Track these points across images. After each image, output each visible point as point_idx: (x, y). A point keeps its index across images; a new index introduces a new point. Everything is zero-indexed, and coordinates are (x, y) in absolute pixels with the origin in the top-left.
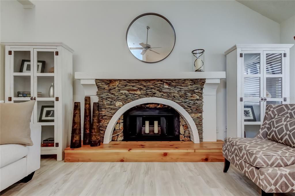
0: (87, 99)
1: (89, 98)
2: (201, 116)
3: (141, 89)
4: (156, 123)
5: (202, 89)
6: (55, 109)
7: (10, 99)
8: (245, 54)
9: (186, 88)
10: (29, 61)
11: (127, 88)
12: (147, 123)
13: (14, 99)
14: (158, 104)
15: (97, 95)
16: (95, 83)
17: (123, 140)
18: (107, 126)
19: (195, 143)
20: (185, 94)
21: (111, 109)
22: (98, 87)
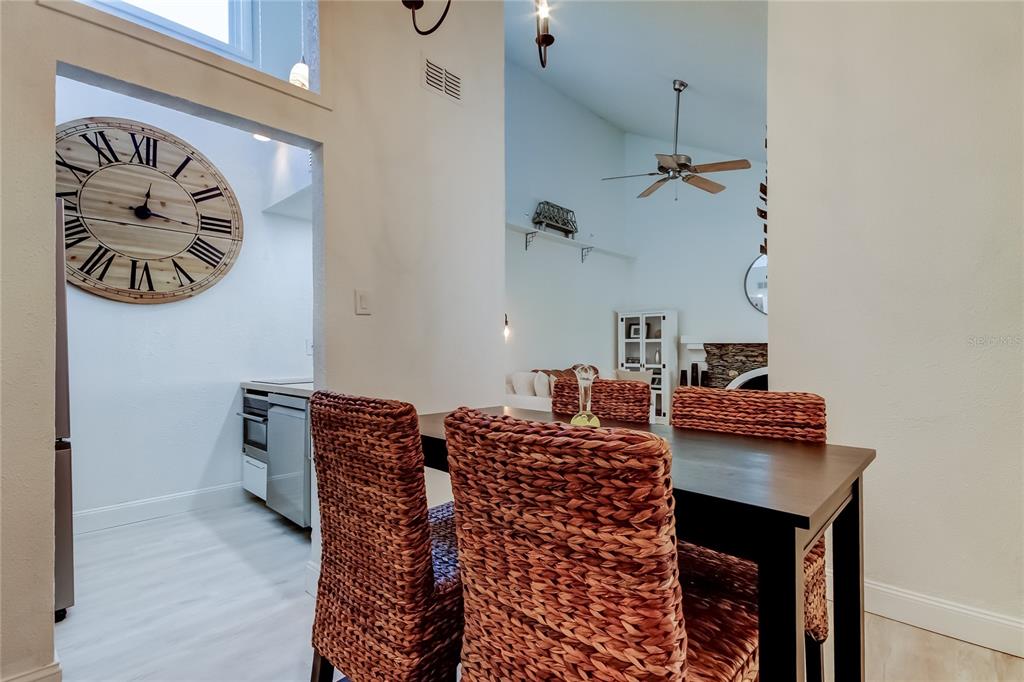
0: (695, 367)
1: (696, 365)
6: (662, 376)
7: (622, 365)
10: (638, 324)
11: (743, 353)
13: (625, 365)
15: (706, 361)
16: (703, 348)
21: (724, 379)
22: (708, 352)
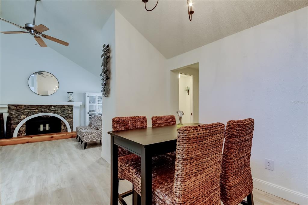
1: (3, 114)
2: (72, 120)
3: (38, 109)
4: (47, 125)
5: (72, 109)
8: (90, 96)
9: (64, 109)
11: (29, 109)
12: (42, 126)
14: (49, 116)
15: (8, 112)
16: (7, 107)
17: (25, 135)
18: (15, 128)
19: (68, 132)
20: (64, 111)
21: (18, 119)
22: (9, 108)
